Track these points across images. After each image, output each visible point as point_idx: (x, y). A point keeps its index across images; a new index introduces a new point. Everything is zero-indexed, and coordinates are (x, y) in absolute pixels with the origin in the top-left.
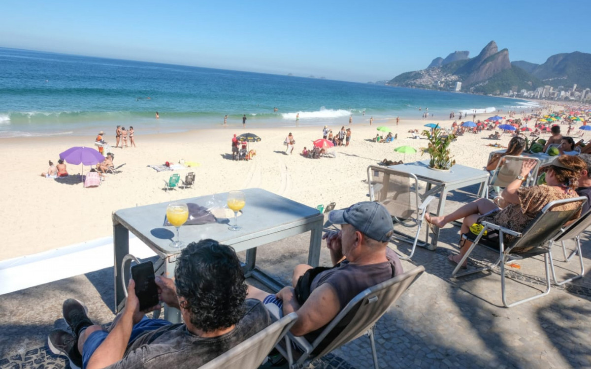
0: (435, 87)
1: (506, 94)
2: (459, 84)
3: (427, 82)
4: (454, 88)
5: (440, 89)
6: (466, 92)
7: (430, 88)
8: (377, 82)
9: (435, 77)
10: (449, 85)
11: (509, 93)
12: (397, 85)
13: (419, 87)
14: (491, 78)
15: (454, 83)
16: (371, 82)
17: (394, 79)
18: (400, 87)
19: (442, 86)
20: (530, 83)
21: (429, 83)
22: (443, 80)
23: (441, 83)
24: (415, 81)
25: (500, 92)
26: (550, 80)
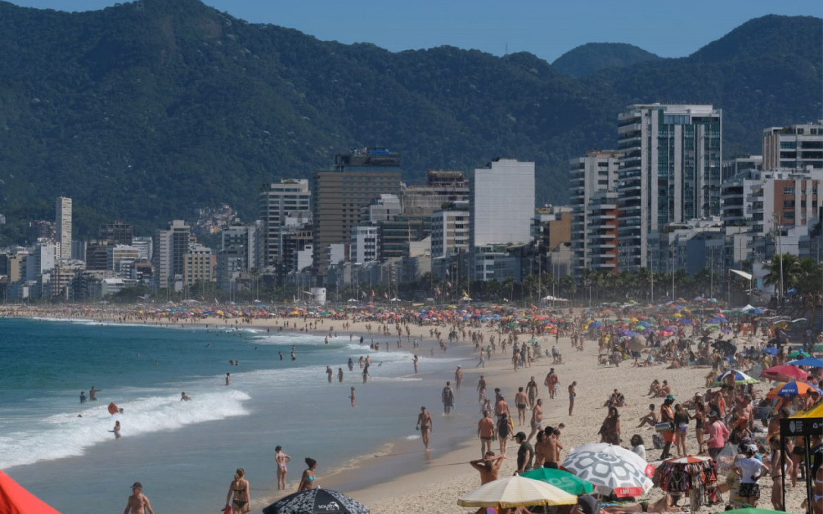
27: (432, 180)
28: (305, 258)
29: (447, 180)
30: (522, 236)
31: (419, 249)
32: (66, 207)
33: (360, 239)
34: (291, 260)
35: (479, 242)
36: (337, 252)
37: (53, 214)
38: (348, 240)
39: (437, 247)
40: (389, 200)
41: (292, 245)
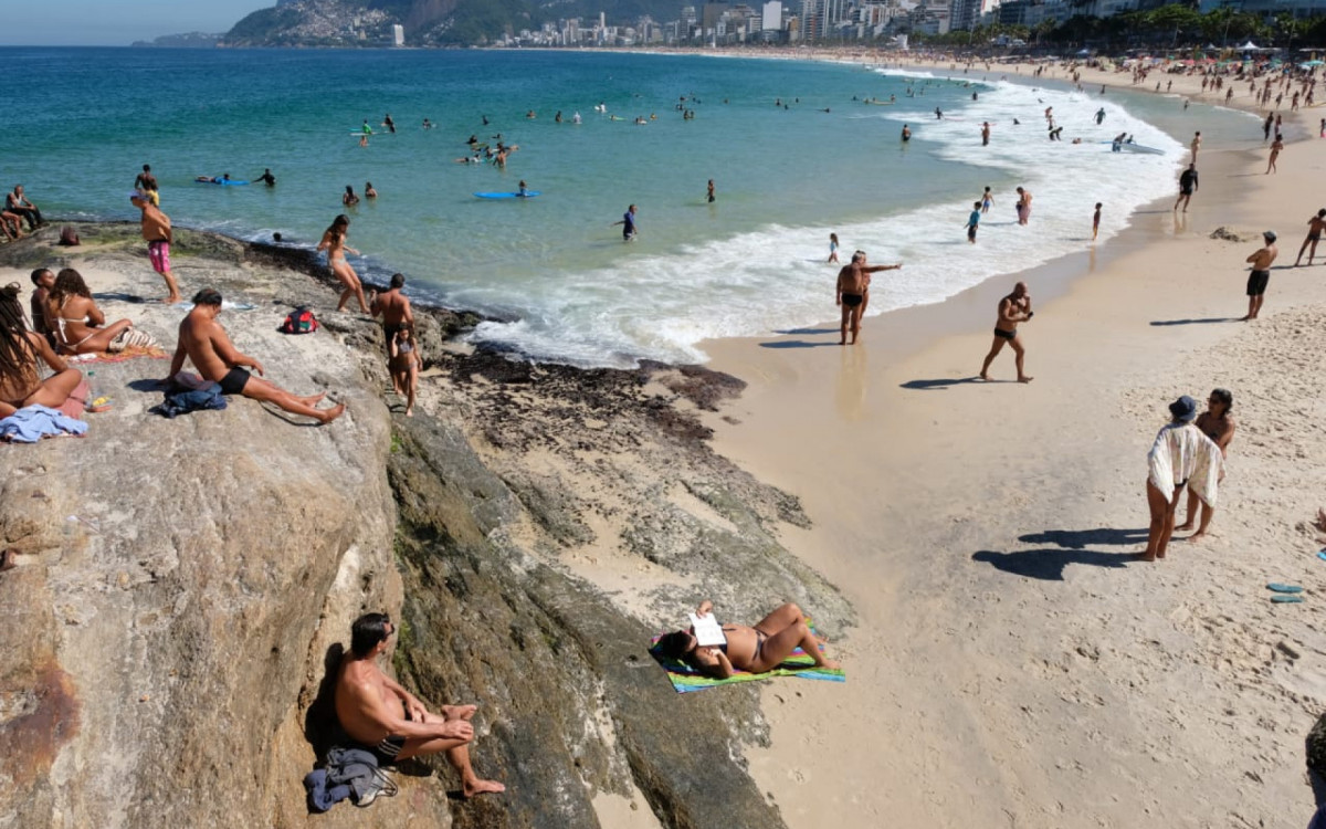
0: (348, 39)
1: (499, 42)
2: (398, 28)
3: (324, 32)
4: (390, 40)
5: (362, 43)
6: (419, 45)
7: (340, 44)
8: (158, 40)
9: (333, 16)
10: (376, 34)
11: (504, 40)
12: (248, 43)
13: (310, 44)
14: (455, 11)
15: (387, 28)
16: (142, 43)
17: (233, 29)
18: (260, 47)
19: (363, 36)
20: (526, 15)
21: (329, 33)
22: (357, 22)
23: (357, 29)
24: (293, 30)
25: (489, 39)
26: (550, 5)
27: (737, 7)
28: (698, 33)
29: (742, 7)
30: (778, 27)
31: (741, 30)
32: (603, 15)
33: (719, 27)
34: (692, 33)
35: (764, 28)
36: (709, 31)
37: (598, 18)
38: (713, 26)
39: (747, 29)
40: (726, 14)
41: (693, 29)
